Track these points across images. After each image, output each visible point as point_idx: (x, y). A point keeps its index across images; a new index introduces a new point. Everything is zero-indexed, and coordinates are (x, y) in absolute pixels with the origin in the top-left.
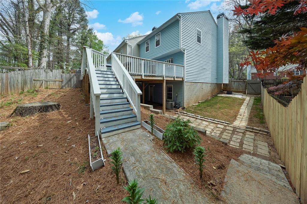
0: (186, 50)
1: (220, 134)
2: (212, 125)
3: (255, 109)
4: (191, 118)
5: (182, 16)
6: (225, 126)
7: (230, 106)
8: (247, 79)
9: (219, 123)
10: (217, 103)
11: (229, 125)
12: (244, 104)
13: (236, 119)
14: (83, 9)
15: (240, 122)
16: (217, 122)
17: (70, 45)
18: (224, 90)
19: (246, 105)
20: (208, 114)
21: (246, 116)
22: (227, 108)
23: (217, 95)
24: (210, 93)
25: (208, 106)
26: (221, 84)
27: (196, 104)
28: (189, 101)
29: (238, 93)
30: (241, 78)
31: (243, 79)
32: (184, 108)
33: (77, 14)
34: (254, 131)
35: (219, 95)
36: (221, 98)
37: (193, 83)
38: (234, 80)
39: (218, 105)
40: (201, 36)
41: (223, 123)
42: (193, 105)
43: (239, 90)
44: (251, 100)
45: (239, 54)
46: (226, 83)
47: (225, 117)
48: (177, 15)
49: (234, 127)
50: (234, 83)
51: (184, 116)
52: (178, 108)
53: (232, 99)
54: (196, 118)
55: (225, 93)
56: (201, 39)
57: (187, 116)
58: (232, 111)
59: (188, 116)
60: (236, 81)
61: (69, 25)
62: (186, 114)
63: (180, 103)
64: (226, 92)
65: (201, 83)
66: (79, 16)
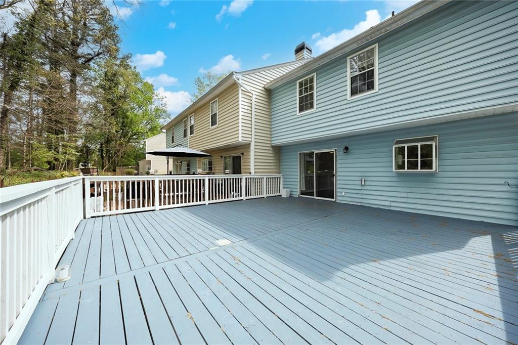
14: (108, 10)
17: (78, 92)
33: (93, 22)
61: (76, 45)
66: (97, 27)
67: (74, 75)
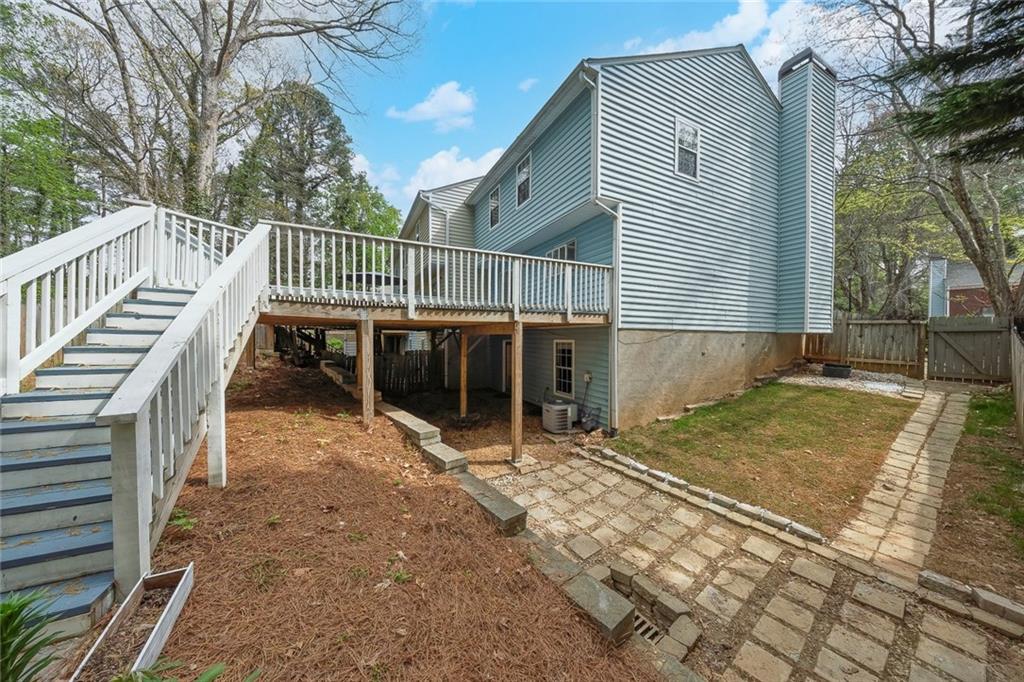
0: (621, 205)
1: (750, 602)
2: (717, 531)
3: (979, 458)
4: (629, 483)
5: (601, 72)
6: (790, 551)
7: (832, 433)
8: (930, 316)
9: (757, 524)
10: (769, 414)
11: (813, 547)
12: (909, 427)
13: (860, 510)
14: (339, 119)
15: (881, 532)
16: (746, 521)
18: (809, 361)
19: (925, 432)
20: (713, 466)
21: (918, 498)
22: (814, 440)
23: (776, 379)
24: (743, 370)
25: (723, 429)
26: (799, 336)
27: (671, 417)
28: (638, 404)
29: (880, 371)
30: (899, 310)
31: (907, 312)
32: (611, 433)
33: (322, 137)
34: (978, 614)
35: (784, 380)
36: (790, 394)
37: (658, 335)
38: (862, 319)
39: (774, 427)
40: (700, 150)
41: (781, 528)
42: (658, 421)
43: (884, 361)
44: (948, 409)
45: (890, 220)
46: (821, 331)
47: (800, 490)
48: (581, 67)
49: (844, 561)
50: (861, 330)
51: (600, 469)
52: (588, 432)
53: (848, 399)
54: (652, 487)
55: (813, 373)
56: (699, 161)
57: (612, 469)
58: (839, 463)
59: (618, 472)
60: (873, 325)
62: (612, 458)
63: (599, 409)
64: (820, 367)
65: (698, 334)
66: (327, 142)
67: (300, 206)
